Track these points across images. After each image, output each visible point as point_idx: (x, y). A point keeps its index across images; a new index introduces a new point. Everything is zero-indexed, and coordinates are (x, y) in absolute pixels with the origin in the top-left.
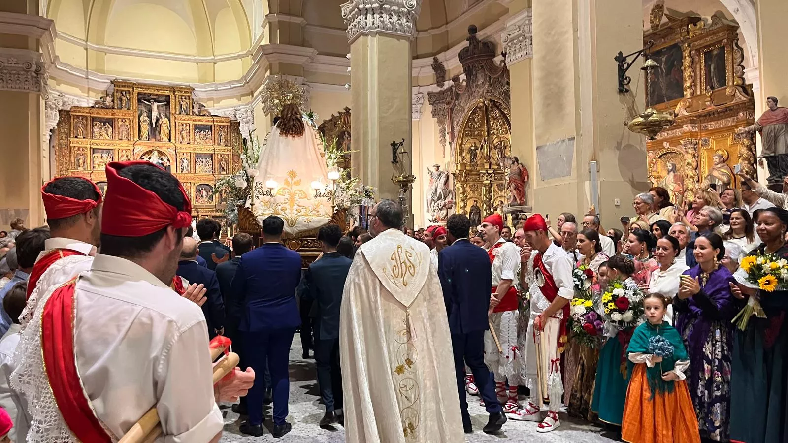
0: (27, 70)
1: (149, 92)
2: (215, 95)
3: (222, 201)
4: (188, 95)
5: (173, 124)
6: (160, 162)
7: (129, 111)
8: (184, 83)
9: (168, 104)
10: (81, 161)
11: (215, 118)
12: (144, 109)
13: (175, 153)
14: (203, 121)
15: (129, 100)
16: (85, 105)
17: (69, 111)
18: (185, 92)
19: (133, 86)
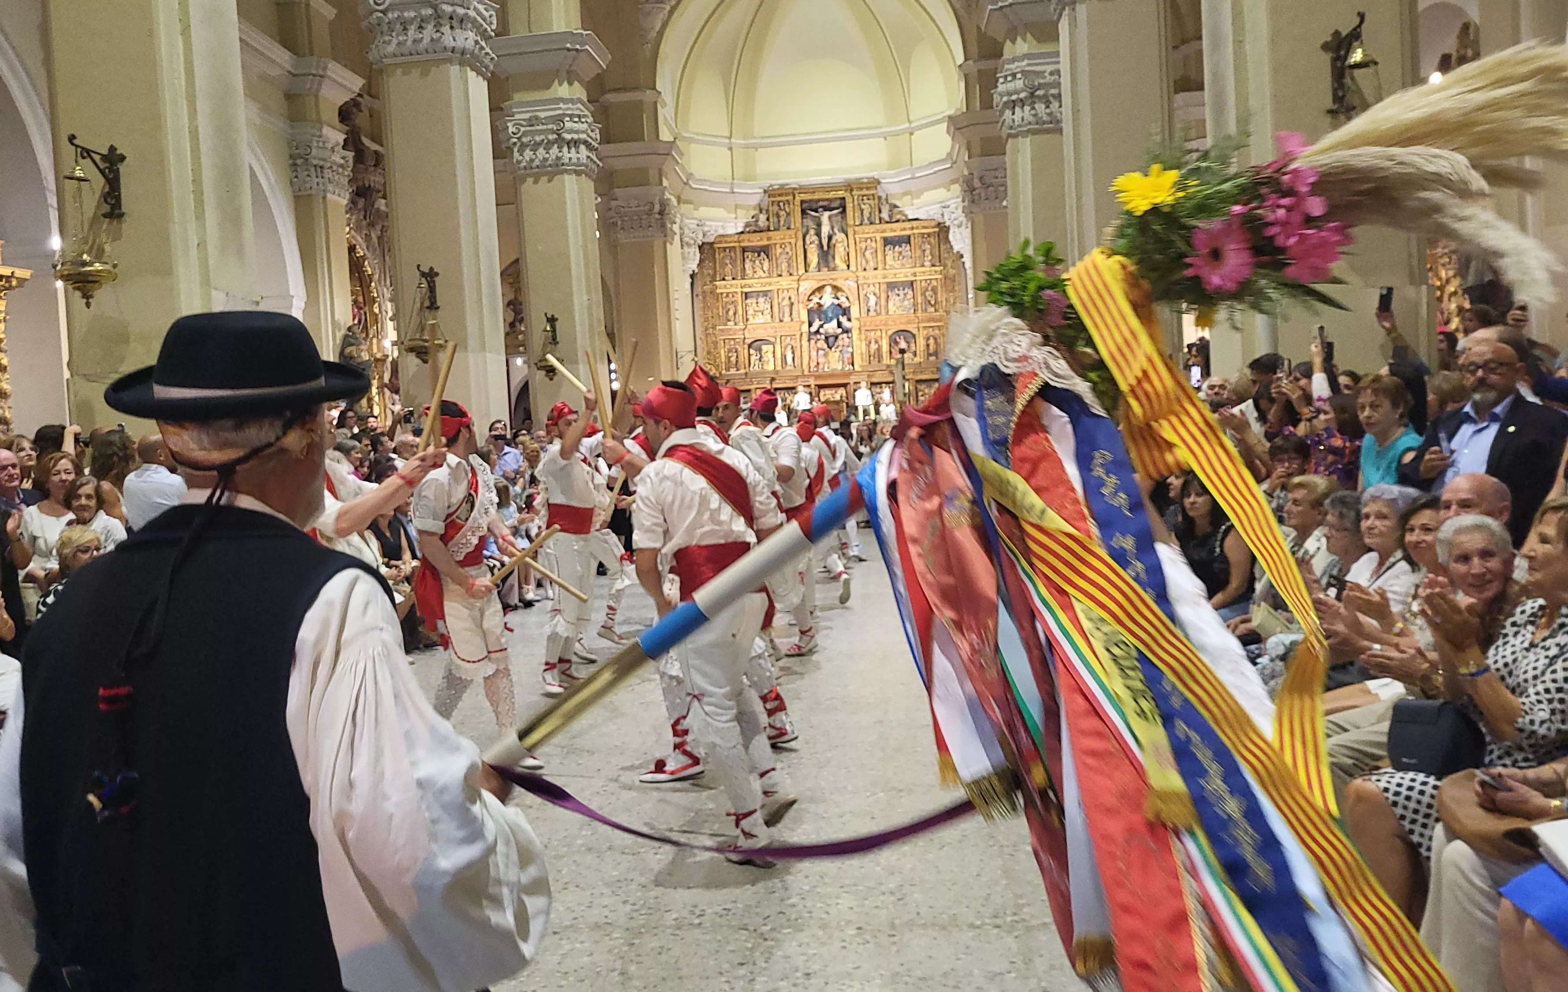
0: (650, 213)
1: (816, 196)
2: (913, 186)
3: (930, 355)
4: (872, 192)
5: (852, 242)
6: (836, 302)
7: (789, 232)
8: (864, 174)
9: (844, 211)
10: (731, 313)
11: (915, 223)
12: (810, 223)
13: (855, 285)
14: (895, 230)
15: (788, 214)
16: (731, 230)
17: (713, 243)
18: (867, 189)
19: (793, 192)
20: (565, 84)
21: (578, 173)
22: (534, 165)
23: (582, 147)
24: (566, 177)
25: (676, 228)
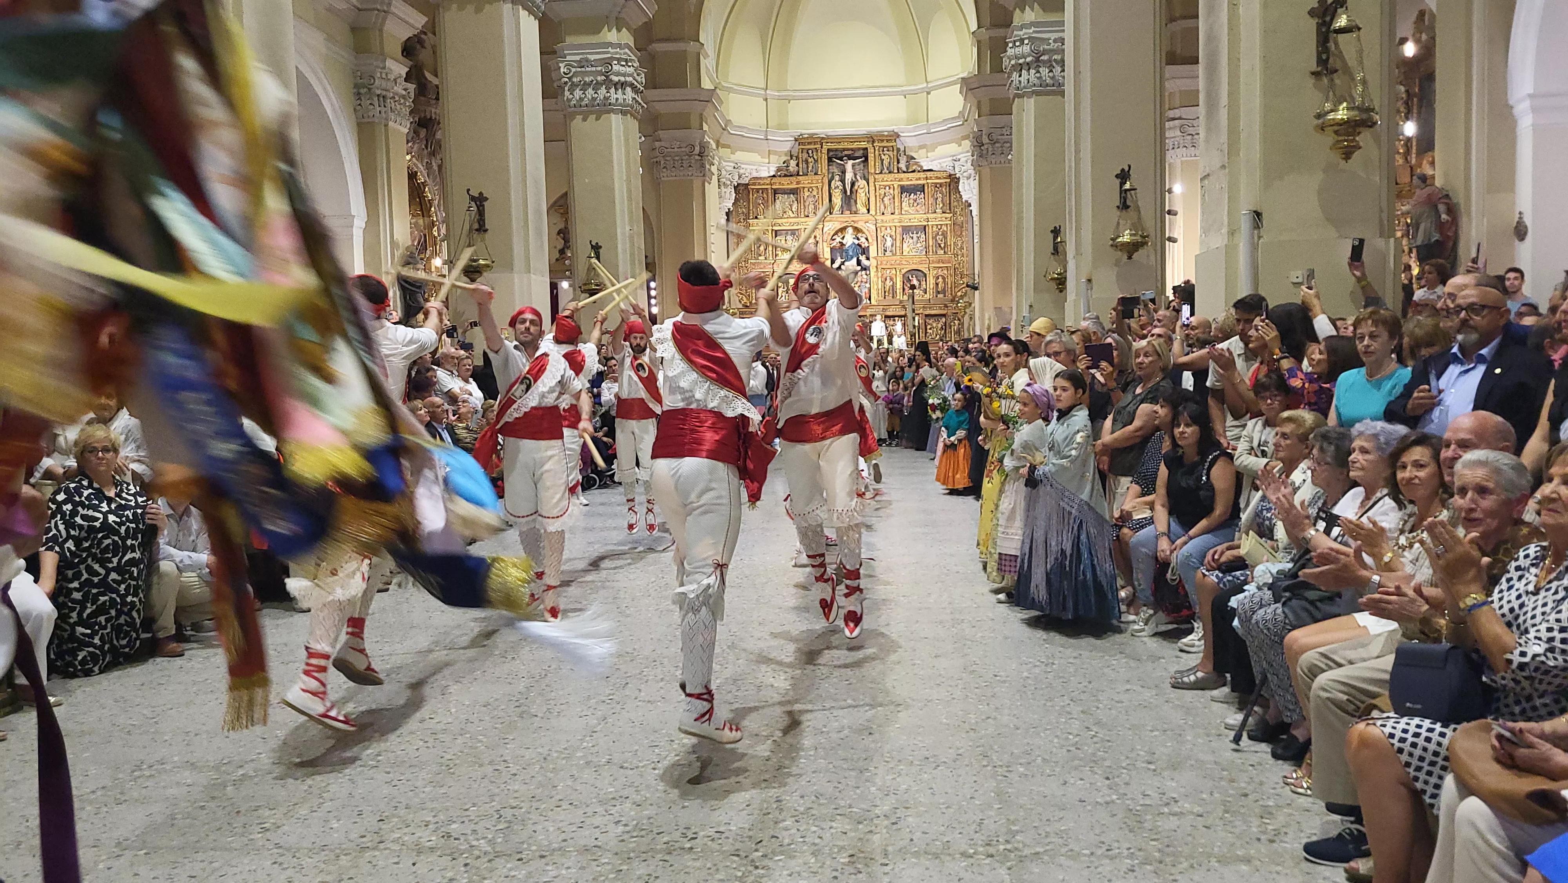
0: (690, 154)
1: (842, 146)
2: (928, 140)
3: (939, 292)
4: (892, 144)
5: (872, 188)
7: (817, 177)
8: (887, 128)
9: (866, 160)
10: (762, 248)
11: (929, 174)
12: (836, 170)
13: (874, 228)
14: (912, 179)
15: (816, 161)
16: (764, 174)
17: (747, 185)
18: (888, 141)
19: (822, 141)
20: (614, 30)
21: (624, 113)
22: (583, 103)
23: (629, 89)
24: (613, 116)
25: (714, 169)
